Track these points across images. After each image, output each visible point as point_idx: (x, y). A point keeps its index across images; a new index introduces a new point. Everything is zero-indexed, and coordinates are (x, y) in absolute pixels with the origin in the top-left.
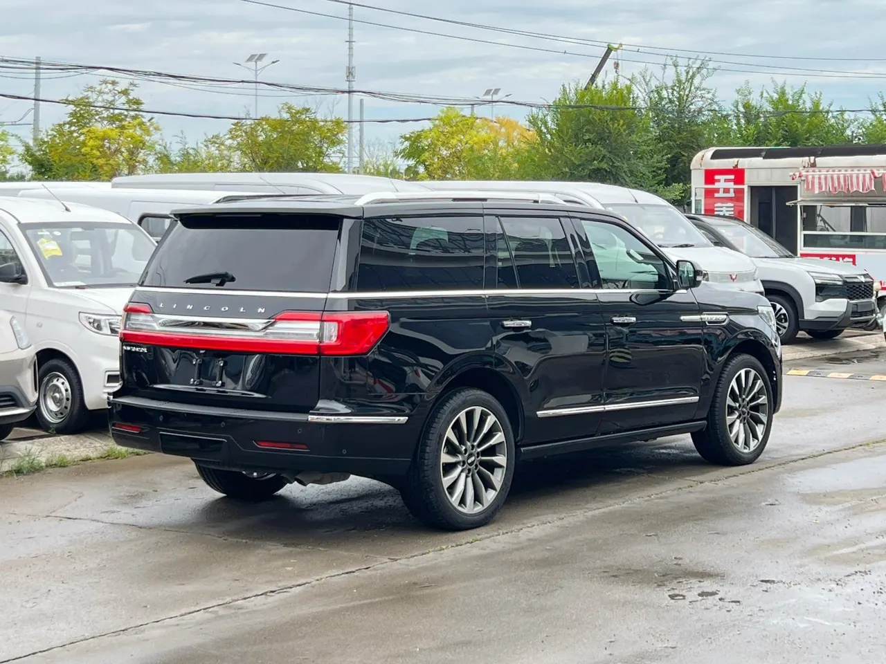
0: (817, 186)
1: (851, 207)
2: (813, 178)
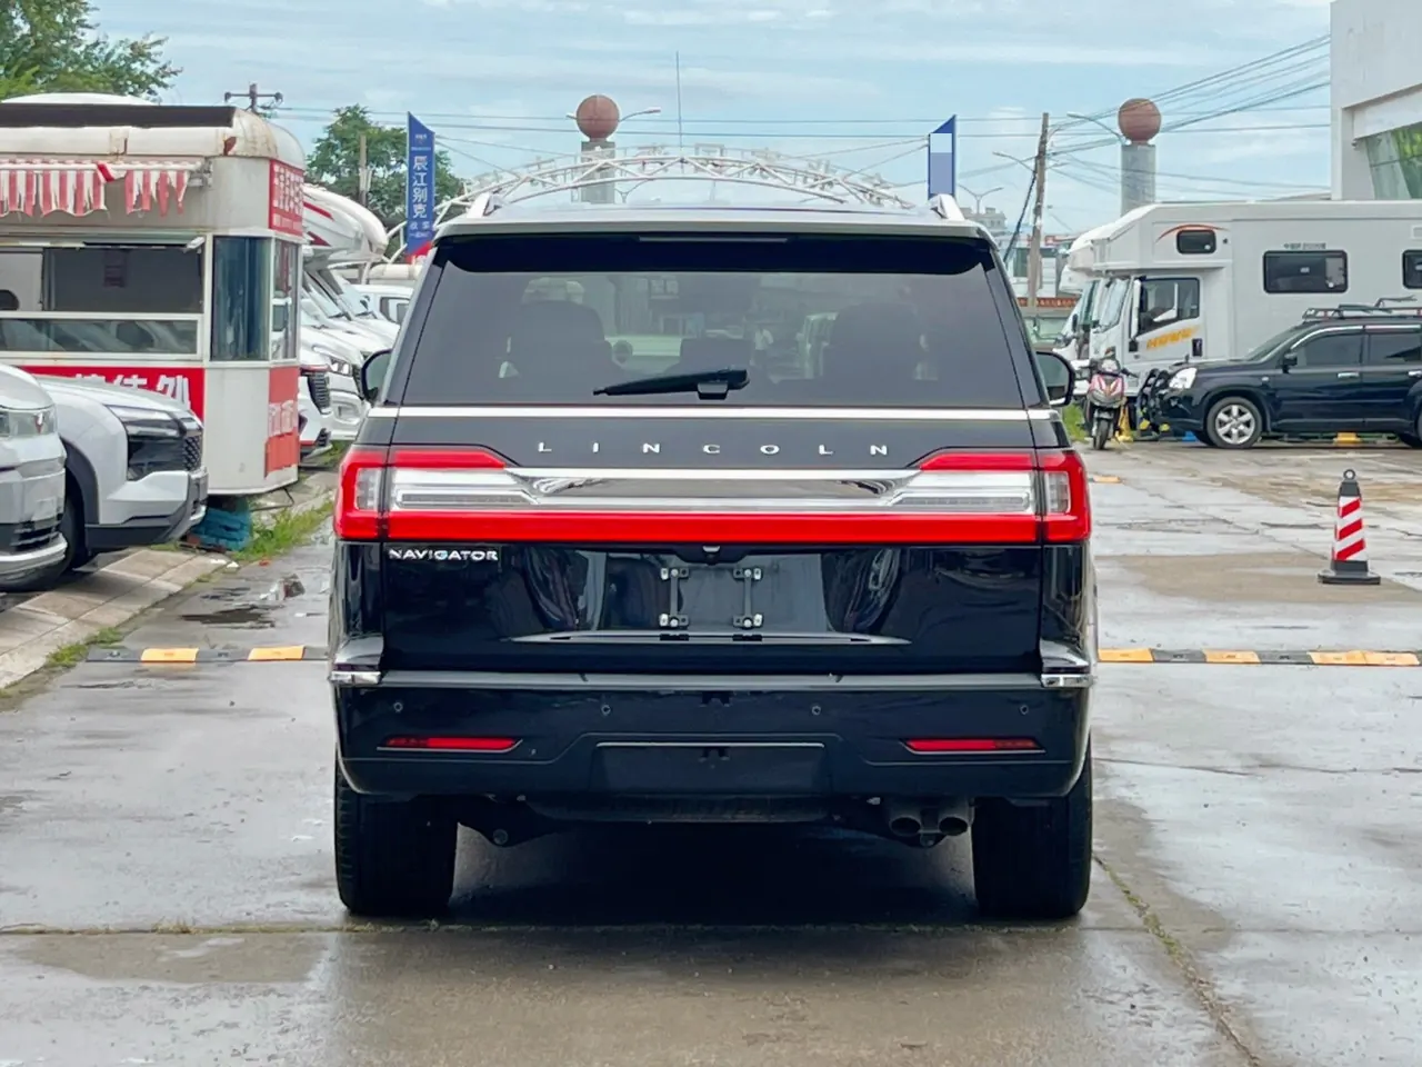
1: (44, 251)
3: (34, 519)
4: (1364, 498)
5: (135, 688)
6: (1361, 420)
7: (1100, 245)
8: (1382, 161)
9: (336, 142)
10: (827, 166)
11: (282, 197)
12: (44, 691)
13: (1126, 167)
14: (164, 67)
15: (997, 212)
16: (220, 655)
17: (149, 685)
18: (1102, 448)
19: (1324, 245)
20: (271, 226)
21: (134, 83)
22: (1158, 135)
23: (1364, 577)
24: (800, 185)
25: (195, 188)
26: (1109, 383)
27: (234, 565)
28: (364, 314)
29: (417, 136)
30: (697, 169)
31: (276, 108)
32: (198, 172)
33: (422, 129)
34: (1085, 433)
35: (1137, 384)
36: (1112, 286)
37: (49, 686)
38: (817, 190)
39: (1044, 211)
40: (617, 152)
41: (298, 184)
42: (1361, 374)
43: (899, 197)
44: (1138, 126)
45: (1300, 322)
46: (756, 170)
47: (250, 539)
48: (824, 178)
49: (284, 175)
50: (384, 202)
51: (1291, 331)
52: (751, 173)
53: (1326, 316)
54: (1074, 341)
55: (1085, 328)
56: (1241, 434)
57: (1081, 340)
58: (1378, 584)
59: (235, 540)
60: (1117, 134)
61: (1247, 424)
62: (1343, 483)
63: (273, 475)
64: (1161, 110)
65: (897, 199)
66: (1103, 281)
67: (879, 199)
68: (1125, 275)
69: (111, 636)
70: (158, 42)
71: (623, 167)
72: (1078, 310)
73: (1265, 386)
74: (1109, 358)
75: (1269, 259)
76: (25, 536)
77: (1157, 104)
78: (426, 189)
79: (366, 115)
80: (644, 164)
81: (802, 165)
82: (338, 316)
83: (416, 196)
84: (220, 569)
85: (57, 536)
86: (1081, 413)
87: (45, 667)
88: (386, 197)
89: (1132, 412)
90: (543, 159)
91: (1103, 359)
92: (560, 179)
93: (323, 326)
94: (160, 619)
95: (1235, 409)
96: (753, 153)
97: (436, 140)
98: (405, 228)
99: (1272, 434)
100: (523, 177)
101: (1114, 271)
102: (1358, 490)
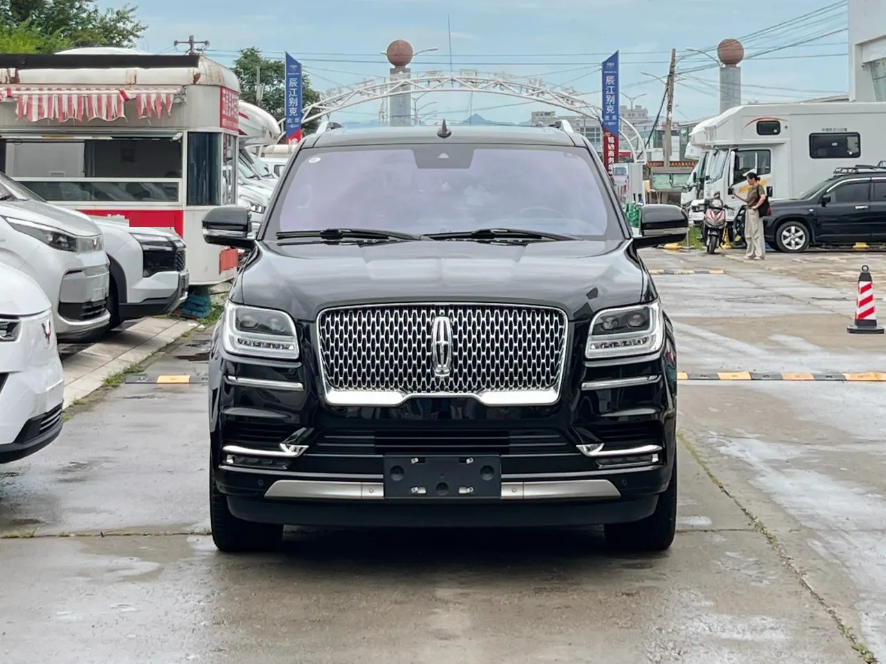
0: (35, 110)
1: (86, 141)
2: (30, 98)
3: (92, 300)
4: (874, 282)
5: (156, 398)
6: (869, 235)
7: (710, 131)
8: (880, 76)
9: (241, 70)
10: (540, 82)
11: (227, 108)
12: (103, 400)
13: (722, 82)
14: (137, 25)
15: (643, 108)
16: (203, 379)
17: (164, 397)
18: (713, 253)
19: (846, 129)
20: (221, 126)
21: (119, 35)
22: (741, 62)
23: (874, 329)
24: (524, 94)
25: (176, 104)
26: (716, 214)
27: (202, 326)
28: (268, 176)
29: (291, 66)
30: (462, 85)
31: (205, 50)
32: (179, 94)
33: (295, 62)
34: (703, 244)
35: (733, 215)
36: (717, 155)
37: (105, 398)
38: (534, 97)
39: (673, 109)
40: (412, 75)
41: (236, 100)
42: (869, 207)
43: (585, 101)
44: (730, 56)
45: (832, 175)
46: (497, 85)
47: (210, 311)
48: (538, 89)
49: (228, 95)
50: (270, 106)
51: (827, 181)
52: (494, 87)
53: (847, 173)
54: (694, 188)
55: (701, 180)
56: (797, 244)
57: (699, 188)
58: (883, 333)
59: (202, 312)
60: (717, 61)
61: (801, 238)
62: (862, 274)
63: (224, 273)
64: (744, 46)
65: (583, 102)
66: (712, 152)
67: (572, 102)
68: (725, 148)
69: (138, 368)
70: (132, 10)
71: (416, 84)
72: (697, 169)
73: (811, 214)
74: (716, 198)
75: (813, 137)
76: (88, 310)
77: (742, 43)
78: (297, 99)
79: (259, 53)
80: (429, 82)
81: (525, 82)
82: (252, 177)
83: (291, 103)
84: (194, 329)
85: (105, 310)
86: (700, 231)
87: (102, 387)
88: (271, 102)
89: (730, 231)
90: (367, 80)
91: (712, 200)
92: (378, 91)
93: (244, 184)
94: (163, 359)
95: (793, 229)
96: (495, 74)
97: (303, 68)
98: (285, 122)
99: (815, 243)
100: (356, 91)
101: (718, 146)
102: (870, 277)
